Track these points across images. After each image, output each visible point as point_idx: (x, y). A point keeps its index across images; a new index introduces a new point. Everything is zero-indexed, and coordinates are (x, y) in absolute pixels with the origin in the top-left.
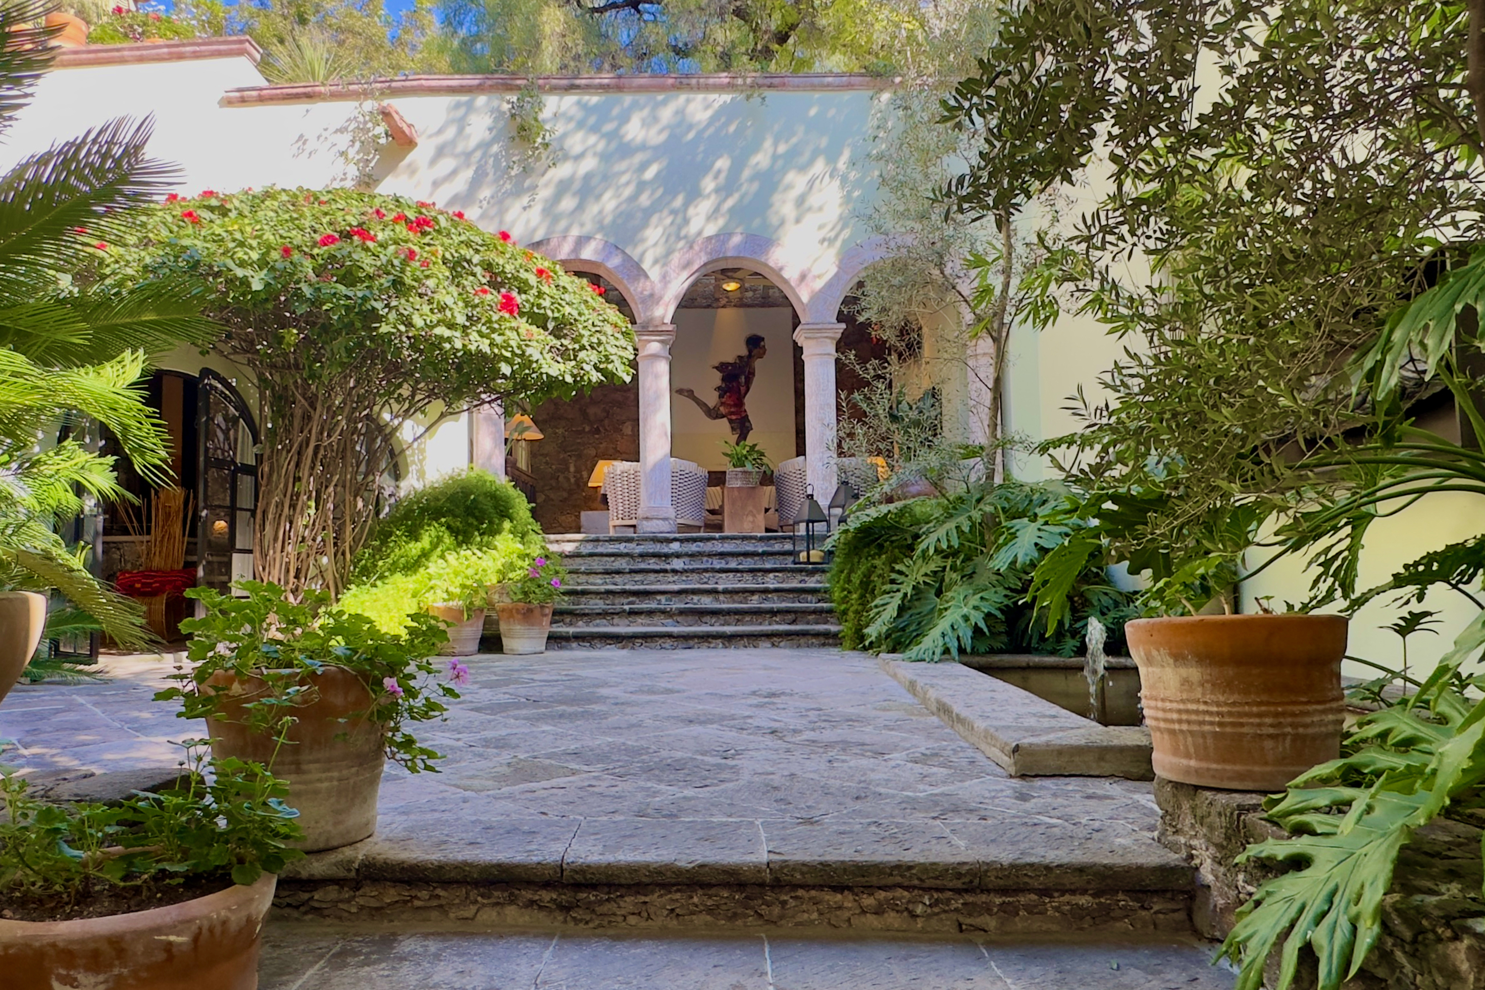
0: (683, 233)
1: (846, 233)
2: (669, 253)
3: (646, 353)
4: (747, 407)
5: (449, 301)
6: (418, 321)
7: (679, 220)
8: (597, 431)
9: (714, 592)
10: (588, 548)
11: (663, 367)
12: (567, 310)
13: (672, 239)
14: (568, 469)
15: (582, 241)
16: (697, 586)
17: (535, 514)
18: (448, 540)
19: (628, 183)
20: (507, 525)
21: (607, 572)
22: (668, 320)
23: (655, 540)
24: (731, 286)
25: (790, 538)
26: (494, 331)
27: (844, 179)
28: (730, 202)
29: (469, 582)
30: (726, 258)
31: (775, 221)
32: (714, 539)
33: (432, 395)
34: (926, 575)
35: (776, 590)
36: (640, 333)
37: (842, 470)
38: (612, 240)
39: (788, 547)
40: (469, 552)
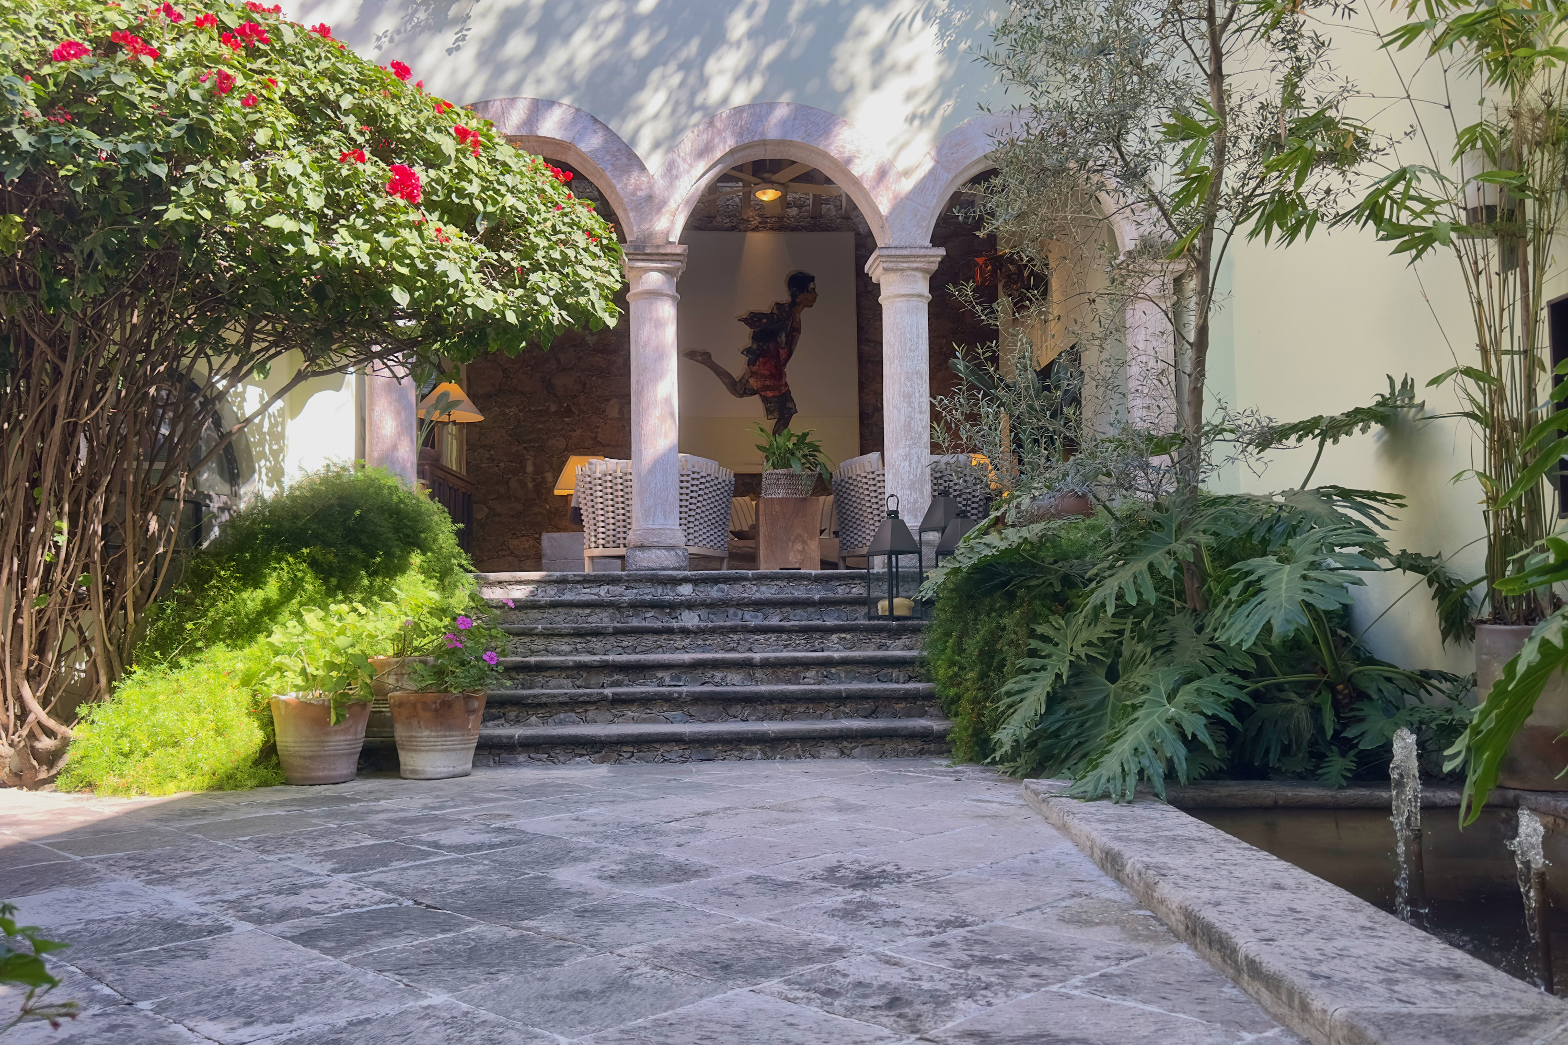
0: (699, 100)
1: (948, 107)
2: (676, 133)
3: (640, 288)
4: (789, 379)
5: (293, 169)
6: (234, 202)
7: (692, 80)
8: (569, 412)
9: (746, 665)
10: (550, 594)
11: (667, 311)
12: (510, 200)
13: (682, 109)
14: (523, 468)
15: (540, 107)
16: (720, 655)
17: (465, 540)
18: (310, 585)
19: (612, 19)
20: (416, 559)
21: (579, 634)
22: (675, 237)
23: (656, 580)
24: (768, 195)
25: (861, 577)
26: (377, 227)
27: (945, 24)
28: (770, 54)
29: (339, 660)
30: (764, 143)
31: (839, 83)
32: (745, 578)
33: (281, 342)
34: (1090, 644)
35: (844, 662)
36: (633, 257)
37: (938, 476)
38: (585, 108)
39: (858, 590)
40: (344, 607)
